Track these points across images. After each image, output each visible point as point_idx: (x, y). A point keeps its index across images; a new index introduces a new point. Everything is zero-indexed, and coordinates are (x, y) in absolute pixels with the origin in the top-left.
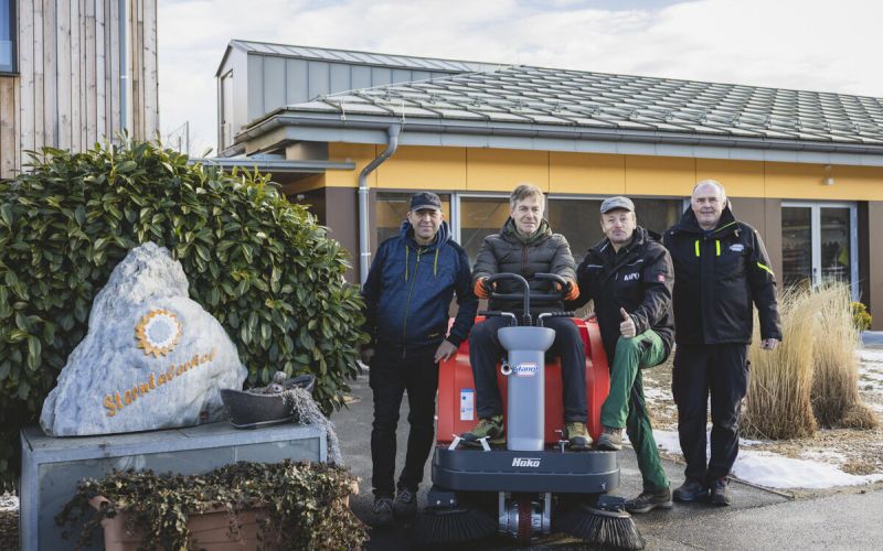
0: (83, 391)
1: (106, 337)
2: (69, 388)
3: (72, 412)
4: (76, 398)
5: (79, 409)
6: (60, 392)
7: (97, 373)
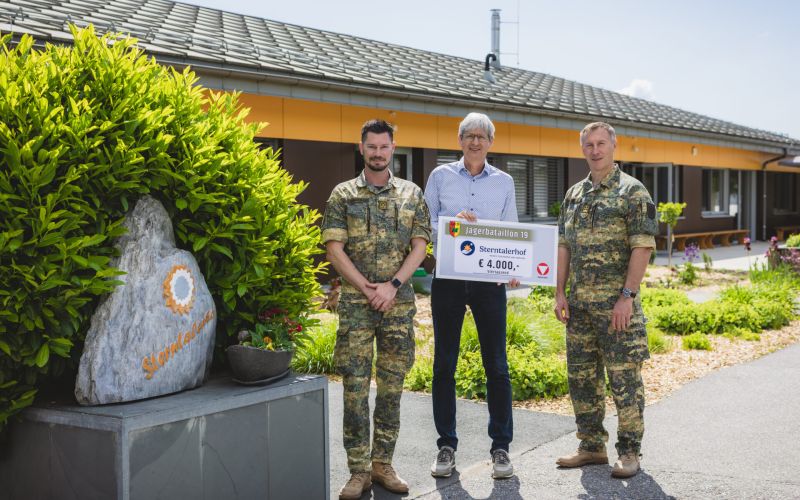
0: (117, 355)
1: (135, 295)
2: (103, 352)
3: (109, 377)
4: (111, 361)
5: (115, 373)
6: (94, 356)
7: (132, 335)
